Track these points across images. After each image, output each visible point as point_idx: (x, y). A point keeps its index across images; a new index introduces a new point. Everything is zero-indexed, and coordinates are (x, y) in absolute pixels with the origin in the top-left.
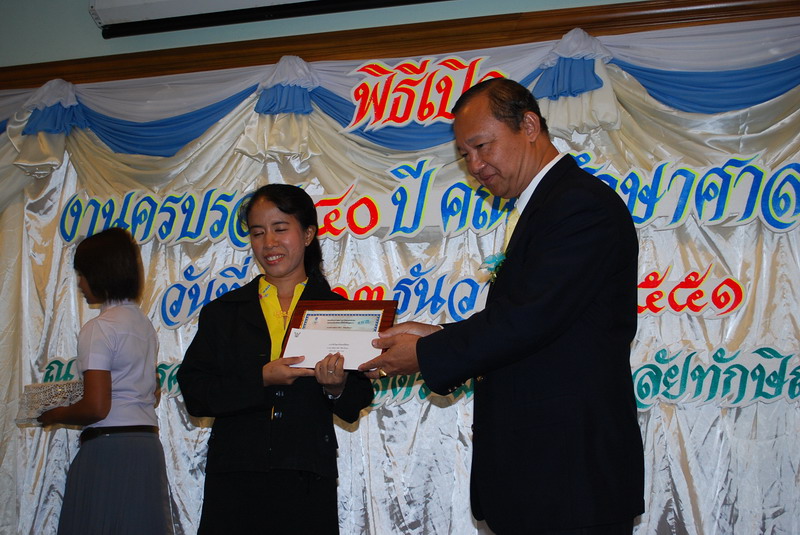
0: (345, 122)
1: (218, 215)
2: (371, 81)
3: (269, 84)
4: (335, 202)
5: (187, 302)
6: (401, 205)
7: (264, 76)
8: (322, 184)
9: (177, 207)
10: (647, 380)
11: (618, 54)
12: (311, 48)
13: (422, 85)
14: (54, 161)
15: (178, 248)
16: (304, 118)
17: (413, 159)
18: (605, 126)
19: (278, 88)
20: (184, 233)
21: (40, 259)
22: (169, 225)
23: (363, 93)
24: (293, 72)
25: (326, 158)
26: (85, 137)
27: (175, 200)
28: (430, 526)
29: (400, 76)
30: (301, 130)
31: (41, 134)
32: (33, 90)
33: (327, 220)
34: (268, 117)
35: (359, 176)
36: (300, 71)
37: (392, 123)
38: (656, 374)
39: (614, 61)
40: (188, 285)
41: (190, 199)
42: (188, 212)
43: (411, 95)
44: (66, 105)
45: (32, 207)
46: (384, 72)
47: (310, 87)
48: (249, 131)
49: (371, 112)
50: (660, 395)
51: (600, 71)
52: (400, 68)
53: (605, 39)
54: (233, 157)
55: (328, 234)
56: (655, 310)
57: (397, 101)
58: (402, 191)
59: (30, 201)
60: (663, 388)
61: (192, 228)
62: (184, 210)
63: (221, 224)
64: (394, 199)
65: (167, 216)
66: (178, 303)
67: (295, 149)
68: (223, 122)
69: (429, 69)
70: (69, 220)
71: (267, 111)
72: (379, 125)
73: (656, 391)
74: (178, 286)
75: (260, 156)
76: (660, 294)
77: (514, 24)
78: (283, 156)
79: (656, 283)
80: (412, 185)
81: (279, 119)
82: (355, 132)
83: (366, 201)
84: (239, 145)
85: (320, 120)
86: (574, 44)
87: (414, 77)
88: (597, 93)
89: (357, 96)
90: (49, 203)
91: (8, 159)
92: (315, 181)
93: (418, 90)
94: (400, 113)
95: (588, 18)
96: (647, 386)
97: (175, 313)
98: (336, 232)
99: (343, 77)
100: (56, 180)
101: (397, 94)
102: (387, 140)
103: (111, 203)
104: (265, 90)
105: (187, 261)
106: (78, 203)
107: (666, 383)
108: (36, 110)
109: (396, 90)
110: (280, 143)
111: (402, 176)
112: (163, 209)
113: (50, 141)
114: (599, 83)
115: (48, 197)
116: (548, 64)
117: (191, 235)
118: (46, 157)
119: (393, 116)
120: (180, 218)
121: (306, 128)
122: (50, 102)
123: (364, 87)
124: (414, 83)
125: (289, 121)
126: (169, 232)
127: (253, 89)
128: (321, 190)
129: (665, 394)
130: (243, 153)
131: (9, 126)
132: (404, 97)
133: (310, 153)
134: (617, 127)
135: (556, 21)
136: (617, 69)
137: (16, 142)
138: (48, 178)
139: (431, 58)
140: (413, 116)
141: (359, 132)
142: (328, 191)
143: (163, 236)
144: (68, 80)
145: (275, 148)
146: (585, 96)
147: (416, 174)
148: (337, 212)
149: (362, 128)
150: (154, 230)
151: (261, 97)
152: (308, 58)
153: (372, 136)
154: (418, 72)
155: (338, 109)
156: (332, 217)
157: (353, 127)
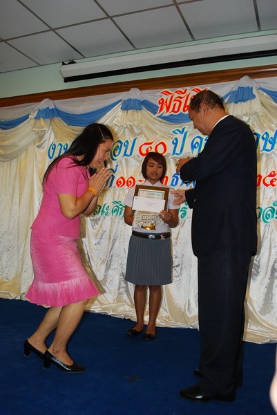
0: (155, 113)
2: (165, 97)
3: (126, 99)
4: (150, 143)
6: (176, 145)
7: (123, 96)
8: (145, 136)
10: (269, 212)
11: (262, 86)
12: (142, 85)
13: (185, 99)
14: (46, 129)
16: (139, 112)
17: (181, 127)
18: (256, 113)
19: (130, 100)
21: (40, 166)
23: (162, 102)
24: (135, 94)
25: (147, 127)
26: (57, 120)
28: (183, 267)
29: (176, 95)
30: (138, 116)
31: (41, 119)
32: (38, 103)
33: (147, 151)
34: (125, 111)
35: (159, 133)
36: (138, 94)
37: (173, 113)
38: (273, 210)
39: (260, 89)
43: (180, 102)
44: (51, 108)
45: (37, 146)
46: (170, 94)
47: (142, 100)
48: (118, 117)
49: (165, 109)
51: (255, 92)
52: (176, 92)
53: (257, 80)
54: (112, 127)
56: (274, 185)
57: (175, 105)
58: (176, 139)
59: (37, 144)
60: (275, 215)
64: (173, 143)
67: (136, 123)
68: (108, 113)
69: (187, 92)
70: (51, 151)
71: (125, 109)
72: (168, 114)
73: (273, 216)
75: (122, 126)
76: (276, 179)
77: (221, 74)
78: (131, 126)
79: (274, 175)
80: (180, 137)
81: (130, 112)
82: (159, 117)
83: (162, 143)
84: (114, 122)
85: (145, 112)
86: (245, 82)
87: (182, 95)
88: (253, 100)
89: (160, 103)
90: (44, 145)
91: (29, 128)
92: (143, 136)
93: (183, 101)
94: (176, 110)
95: (251, 71)
96: (269, 215)
99: (154, 96)
100: (47, 136)
101: (175, 102)
102: (170, 119)
103: (67, 144)
104: (125, 101)
106: (55, 145)
108: (40, 110)
109: (175, 100)
110: (130, 121)
111: (176, 134)
113: (44, 121)
114: (254, 97)
115: (43, 143)
116: (234, 89)
118: (43, 127)
119: (173, 111)
121: (140, 115)
122: (45, 107)
123: (162, 99)
124: (181, 98)
125: (133, 113)
127: (120, 101)
128: (145, 139)
129: (276, 218)
130: (116, 125)
131: (30, 116)
132: (178, 103)
133: (142, 125)
134: (261, 114)
135: (238, 73)
136: (261, 92)
137: (32, 122)
138: (43, 135)
139: (188, 88)
140: (181, 110)
141: (160, 117)
142: (147, 139)
144: (51, 99)
145: (128, 123)
146: (248, 101)
147: (181, 133)
148: (151, 147)
149: (161, 115)
151: (123, 104)
152: (141, 88)
153: (165, 118)
154: (183, 93)
155: (152, 108)
156: (149, 149)
157: (158, 115)
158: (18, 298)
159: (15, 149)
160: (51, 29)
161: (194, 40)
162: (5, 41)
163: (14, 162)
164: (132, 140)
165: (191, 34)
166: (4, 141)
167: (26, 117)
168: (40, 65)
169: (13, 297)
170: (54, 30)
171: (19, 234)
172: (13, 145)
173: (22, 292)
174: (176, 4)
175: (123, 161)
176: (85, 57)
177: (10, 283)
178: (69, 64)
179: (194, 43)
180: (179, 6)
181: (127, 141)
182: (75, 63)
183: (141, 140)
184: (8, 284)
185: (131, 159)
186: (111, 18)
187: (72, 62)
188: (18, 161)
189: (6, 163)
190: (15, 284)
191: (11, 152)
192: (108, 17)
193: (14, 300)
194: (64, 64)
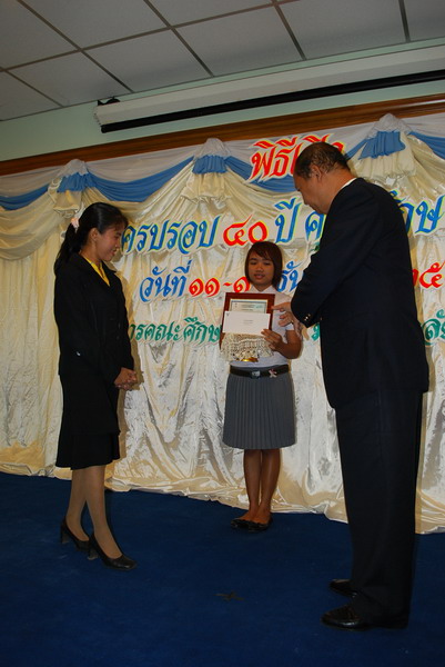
0: (246, 177)
1: (172, 235)
2: (261, 151)
3: (200, 155)
4: (241, 225)
5: (155, 288)
6: (281, 226)
7: (196, 151)
8: (233, 215)
9: (148, 232)
10: (431, 328)
11: (415, 129)
12: (225, 133)
13: (293, 153)
14: (75, 207)
15: (148, 257)
16: (222, 176)
17: (288, 198)
18: (406, 173)
19: (206, 157)
20: (152, 247)
22: (143, 242)
23: (257, 160)
24: (214, 147)
25: (236, 200)
26: (93, 192)
27: (146, 228)
29: (279, 148)
30: (220, 183)
31: (68, 192)
32: (61, 167)
33: (237, 237)
34: (200, 176)
35: (255, 209)
36: (218, 147)
37: (275, 176)
38: (437, 324)
39: (412, 133)
40: (155, 278)
41: (155, 226)
42: (154, 234)
43: (286, 159)
44: (82, 174)
46: (269, 145)
47: (225, 157)
48: (189, 184)
49: (262, 170)
50: (439, 337)
51: (403, 139)
52: (280, 143)
53: (406, 120)
54: (180, 200)
55: (237, 244)
56: (437, 286)
57: (278, 163)
58: (282, 217)
60: (441, 333)
61: (157, 244)
62: (152, 233)
63: (174, 241)
64: (277, 222)
65: (142, 237)
66: (150, 289)
67: (217, 194)
68: (173, 179)
69: (297, 143)
71: (200, 172)
72: (267, 178)
73: (437, 335)
74: (149, 279)
75: (196, 199)
76: (440, 276)
77: (350, 113)
78: (210, 198)
79: (437, 270)
80: (287, 213)
81: (207, 176)
82: (253, 183)
83: (260, 224)
84: (182, 194)
85: (232, 176)
86: (387, 123)
87: (288, 148)
88: (402, 153)
89: (254, 161)
91: (49, 207)
92: (229, 214)
93: (291, 157)
94: (280, 171)
95: (395, 107)
96: (431, 332)
97: (147, 295)
98: (242, 243)
99: (244, 150)
101: (278, 159)
102: (271, 187)
104: (198, 159)
105: (154, 264)
107: (443, 330)
108: (64, 178)
109: (277, 156)
110: (207, 190)
111: (281, 208)
112: (139, 233)
113: (75, 197)
114: (403, 147)
116: (371, 136)
117: (156, 248)
118: (71, 205)
119: (276, 172)
120: (149, 238)
121: (223, 181)
122: (73, 173)
123: (258, 155)
124: (288, 152)
125: (213, 177)
126: (143, 246)
127: (191, 159)
128: (233, 218)
129: (442, 336)
130: (186, 198)
131: (50, 188)
132: (282, 160)
133: (226, 196)
134: (414, 174)
135: (375, 109)
136: (414, 138)
137: (54, 196)
139: (298, 136)
140: (288, 171)
141: (255, 182)
142: (236, 219)
143: (140, 249)
144: (82, 160)
145: (204, 194)
146: (394, 154)
147: (290, 207)
148: (242, 231)
149: (257, 180)
150: (134, 246)
151: (195, 164)
152: (224, 138)
153: (262, 184)
154: (290, 144)
155: (242, 169)
156: (240, 234)
157: (251, 179)
158: (42, 474)
159: (29, 241)
160: (79, 50)
161: (304, 59)
162: (6, 70)
163: (28, 261)
164: (212, 221)
165: (299, 49)
166: (10, 228)
167: (44, 190)
168: (62, 107)
169: (34, 473)
170: (83, 51)
171: (39, 374)
172: (25, 234)
173: (47, 465)
174: (275, 4)
175: (199, 254)
176: (133, 92)
177: (28, 451)
178: (108, 103)
179: (304, 64)
180: (281, 6)
181: (204, 223)
182: (117, 101)
183: (226, 221)
184: (25, 452)
185: (211, 251)
186: (173, 29)
187: (113, 101)
188: (32, 258)
189: (14, 264)
190: (36, 451)
191: (22, 244)
192: (169, 27)
193: (35, 478)
194: (100, 104)
